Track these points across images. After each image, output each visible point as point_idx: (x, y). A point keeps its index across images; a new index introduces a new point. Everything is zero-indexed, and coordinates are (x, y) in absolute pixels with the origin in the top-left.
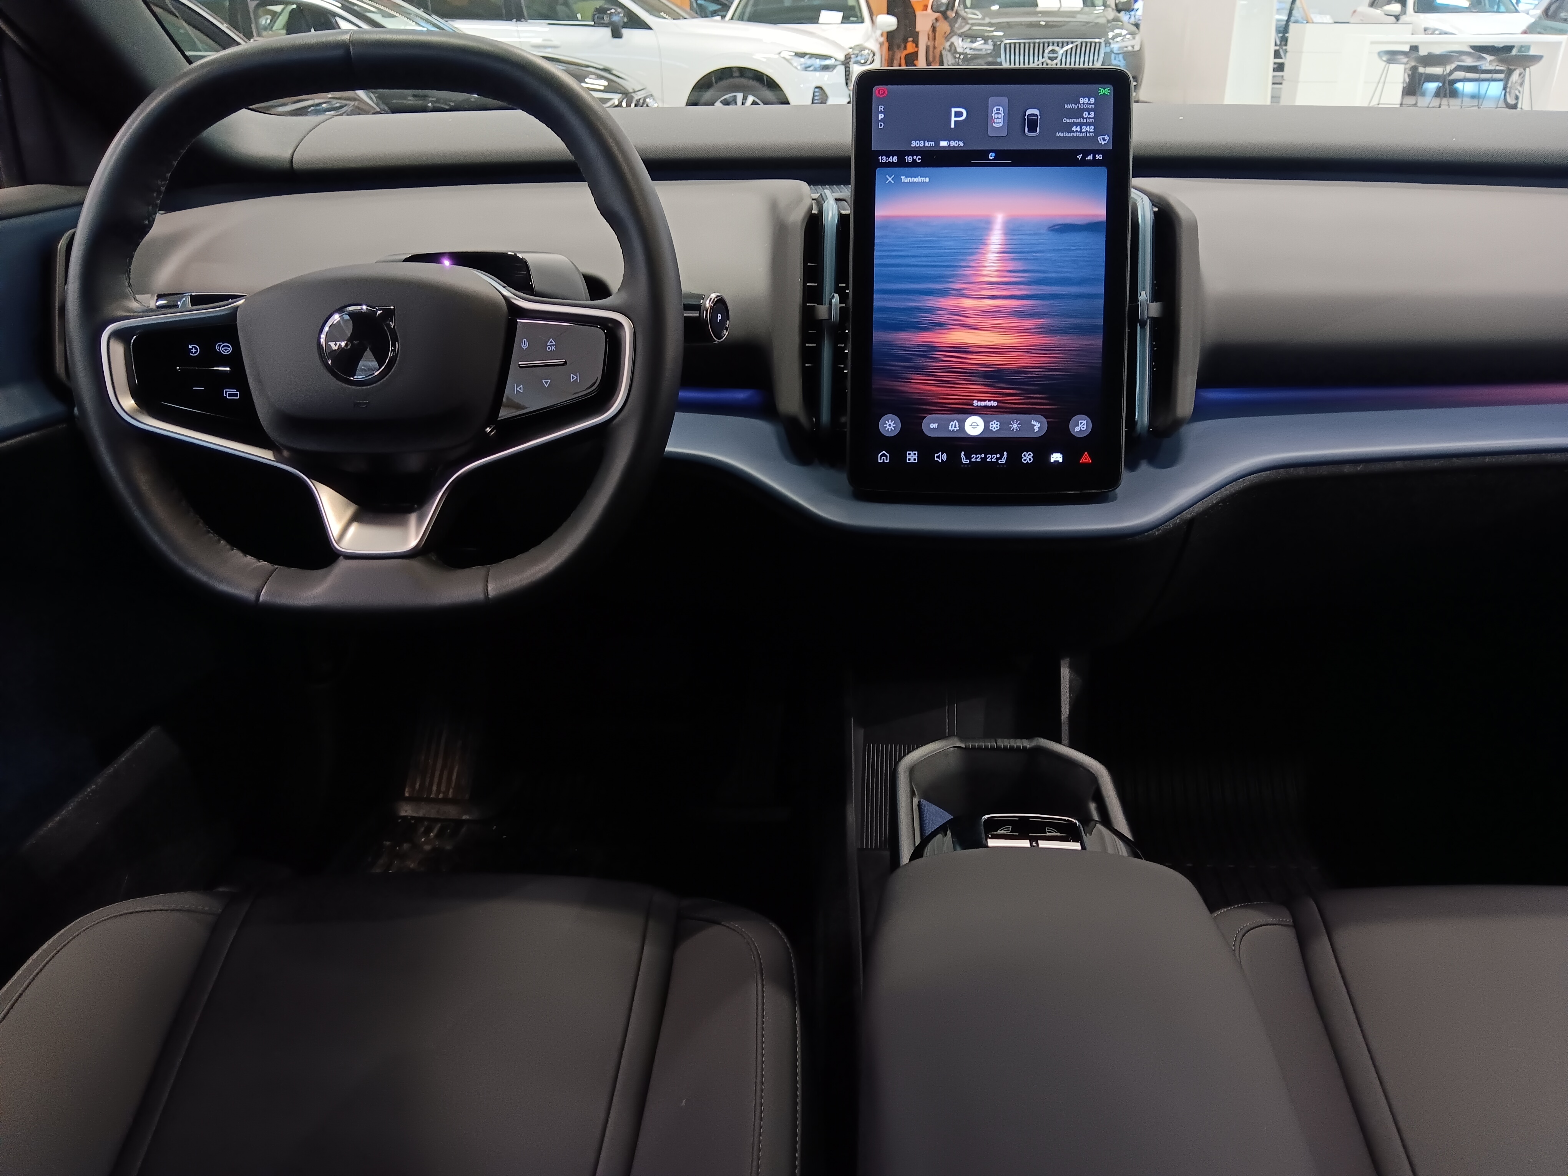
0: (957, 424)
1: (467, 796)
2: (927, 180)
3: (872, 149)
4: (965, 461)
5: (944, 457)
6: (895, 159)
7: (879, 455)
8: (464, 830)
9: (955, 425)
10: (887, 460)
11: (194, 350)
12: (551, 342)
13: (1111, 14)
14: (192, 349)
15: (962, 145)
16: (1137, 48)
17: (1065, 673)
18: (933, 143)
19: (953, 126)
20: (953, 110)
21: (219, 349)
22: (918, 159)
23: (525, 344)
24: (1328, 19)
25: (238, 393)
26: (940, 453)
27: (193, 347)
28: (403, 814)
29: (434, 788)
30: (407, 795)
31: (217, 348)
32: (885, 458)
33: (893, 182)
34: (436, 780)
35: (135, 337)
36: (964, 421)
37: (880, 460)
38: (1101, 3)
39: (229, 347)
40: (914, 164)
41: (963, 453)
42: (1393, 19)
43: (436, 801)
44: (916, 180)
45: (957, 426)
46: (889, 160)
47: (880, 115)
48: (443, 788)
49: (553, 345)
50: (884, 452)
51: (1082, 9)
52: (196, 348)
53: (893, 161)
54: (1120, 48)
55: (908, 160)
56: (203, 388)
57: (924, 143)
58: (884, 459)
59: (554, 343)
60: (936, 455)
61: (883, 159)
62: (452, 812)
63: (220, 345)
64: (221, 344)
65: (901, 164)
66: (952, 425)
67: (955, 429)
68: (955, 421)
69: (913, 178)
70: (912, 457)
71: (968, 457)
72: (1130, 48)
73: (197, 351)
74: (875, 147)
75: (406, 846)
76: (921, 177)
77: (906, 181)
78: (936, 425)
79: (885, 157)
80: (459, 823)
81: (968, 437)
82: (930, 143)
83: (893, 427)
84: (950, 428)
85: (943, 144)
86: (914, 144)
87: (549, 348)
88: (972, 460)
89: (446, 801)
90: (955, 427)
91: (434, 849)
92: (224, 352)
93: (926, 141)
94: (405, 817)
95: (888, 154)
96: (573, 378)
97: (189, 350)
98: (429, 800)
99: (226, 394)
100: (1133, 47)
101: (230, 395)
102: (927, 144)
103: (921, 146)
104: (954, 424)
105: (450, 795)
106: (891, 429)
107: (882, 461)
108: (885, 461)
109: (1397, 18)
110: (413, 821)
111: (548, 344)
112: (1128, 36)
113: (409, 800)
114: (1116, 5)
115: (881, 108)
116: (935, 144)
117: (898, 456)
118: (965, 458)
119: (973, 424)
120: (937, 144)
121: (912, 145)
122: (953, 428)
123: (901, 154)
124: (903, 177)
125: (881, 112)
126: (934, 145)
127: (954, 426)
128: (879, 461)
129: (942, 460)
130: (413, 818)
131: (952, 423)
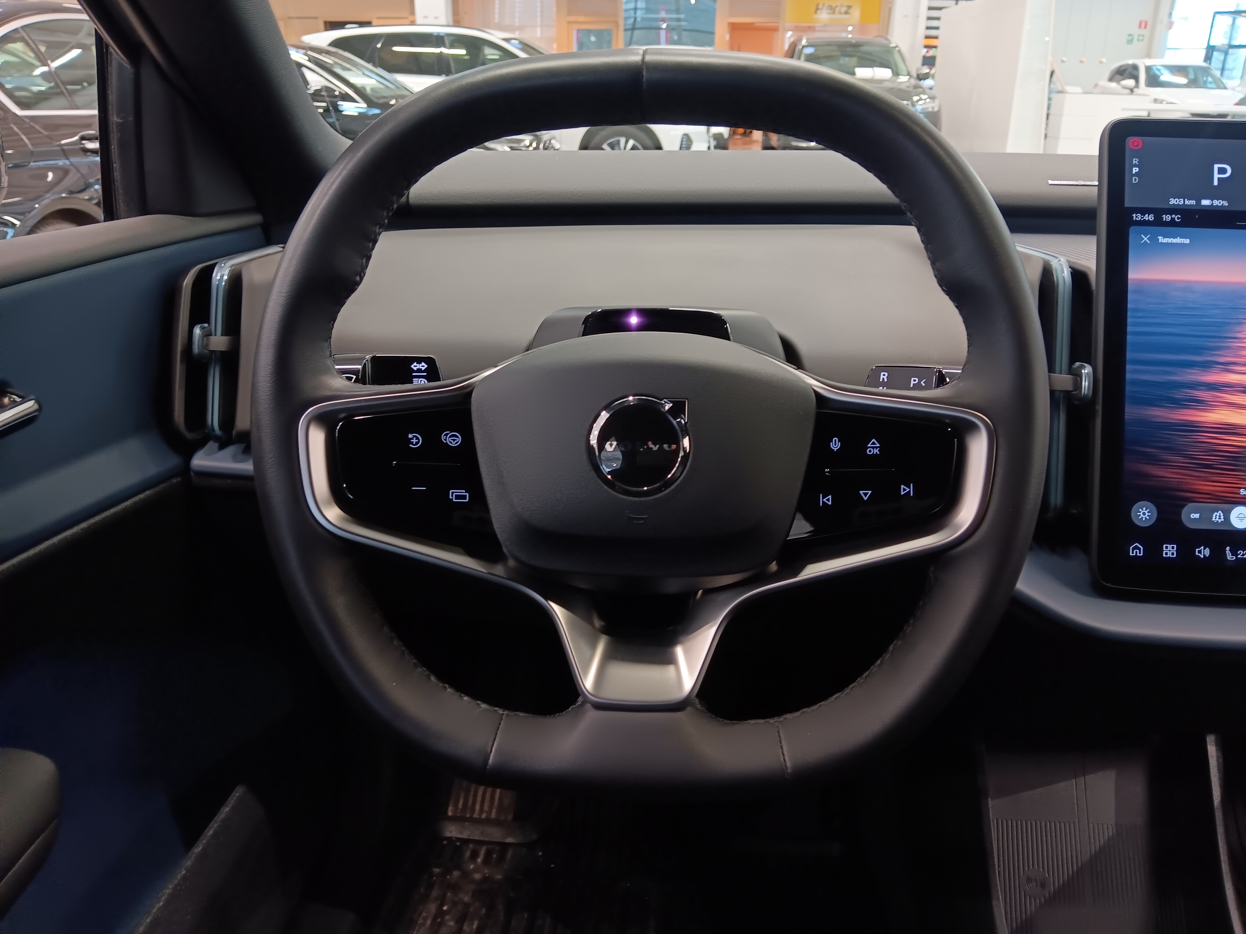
0: (1222, 514)
1: (510, 817)
2: (1187, 241)
3: (1125, 206)
4: (1230, 557)
5: (1207, 552)
6: (1150, 217)
7: (1131, 548)
8: (509, 854)
9: (1220, 516)
10: (1140, 553)
11: (414, 441)
12: (873, 443)
13: (913, 82)
14: (412, 439)
15: (1227, 204)
16: (936, 109)
17: (1212, 750)
18: (1194, 201)
19: (1216, 183)
20: (1216, 167)
21: (446, 440)
22: (1177, 217)
23: (835, 445)
24: (1079, 90)
25: (467, 494)
26: (1202, 547)
27: (414, 436)
28: (448, 834)
29: (478, 807)
30: (450, 814)
31: (443, 437)
32: (1138, 551)
33: (1149, 242)
34: (479, 799)
35: (341, 423)
36: (1230, 512)
37: (1133, 553)
38: (905, 73)
39: (458, 437)
40: (1172, 223)
41: (1228, 548)
42: (1128, 91)
43: (479, 821)
44: (1175, 241)
45: (1222, 517)
46: (1144, 218)
47: (1134, 169)
48: (486, 808)
49: (877, 448)
50: (1137, 544)
51: (892, 77)
52: (417, 438)
53: (1148, 219)
54: (922, 109)
55: (1166, 219)
56: (425, 488)
57: (1184, 201)
58: (1136, 552)
59: (878, 445)
60: (1197, 550)
61: (1137, 217)
62: (495, 834)
63: (446, 435)
64: (449, 434)
65: (1158, 222)
66: (1216, 515)
67: (1220, 521)
68: (1220, 512)
69: (1171, 239)
70: (1169, 551)
71: (1234, 553)
72: (930, 110)
73: (419, 442)
74: (1127, 204)
75: (456, 874)
76: (1180, 238)
77: (1163, 242)
78: (1197, 516)
79: (1140, 215)
80: (504, 846)
81: (1235, 530)
82: (1190, 201)
83: (1146, 518)
84: (1213, 520)
85: (1205, 202)
86: (1173, 201)
87: (870, 451)
88: (1239, 556)
89: (488, 821)
90: (1220, 518)
91: (485, 879)
92: (451, 443)
93: (1186, 200)
94: (449, 839)
95: (1143, 211)
96: (904, 490)
97: (409, 441)
98: (472, 820)
99: (452, 496)
100: (933, 108)
101: (457, 497)
102: (1187, 202)
103: (1180, 203)
104: (1218, 514)
105: (493, 816)
106: (1142, 518)
107: (1134, 554)
108: (1138, 554)
109: (1132, 90)
110: (458, 844)
111: (869, 445)
112: (928, 100)
113: (455, 819)
114: (918, 75)
115: (1135, 161)
116: (1196, 202)
117: (1153, 549)
118: (1230, 554)
119: (1241, 516)
120: (1198, 202)
121: (1170, 203)
122: (1217, 519)
123: (1158, 212)
124: (1160, 238)
125: (1136, 166)
126: (1195, 204)
127: (1217, 517)
128: (1131, 554)
129: (1204, 555)
130: (458, 839)
131: (1216, 513)
